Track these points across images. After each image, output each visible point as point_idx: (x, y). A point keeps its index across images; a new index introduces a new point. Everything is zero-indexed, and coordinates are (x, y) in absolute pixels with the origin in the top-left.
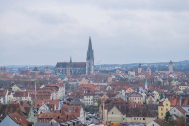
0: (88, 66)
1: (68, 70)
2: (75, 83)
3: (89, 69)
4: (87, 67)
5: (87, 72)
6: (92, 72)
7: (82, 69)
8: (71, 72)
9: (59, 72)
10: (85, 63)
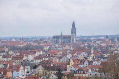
0: (72, 37)
1: (60, 40)
2: (61, 48)
3: (73, 40)
4: (71, 39)
5: (71, 41)
6: (75, 41)
7: (69, 39)
8: (61, 41)
9: (54, 41)
10: (70, 36)
